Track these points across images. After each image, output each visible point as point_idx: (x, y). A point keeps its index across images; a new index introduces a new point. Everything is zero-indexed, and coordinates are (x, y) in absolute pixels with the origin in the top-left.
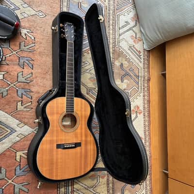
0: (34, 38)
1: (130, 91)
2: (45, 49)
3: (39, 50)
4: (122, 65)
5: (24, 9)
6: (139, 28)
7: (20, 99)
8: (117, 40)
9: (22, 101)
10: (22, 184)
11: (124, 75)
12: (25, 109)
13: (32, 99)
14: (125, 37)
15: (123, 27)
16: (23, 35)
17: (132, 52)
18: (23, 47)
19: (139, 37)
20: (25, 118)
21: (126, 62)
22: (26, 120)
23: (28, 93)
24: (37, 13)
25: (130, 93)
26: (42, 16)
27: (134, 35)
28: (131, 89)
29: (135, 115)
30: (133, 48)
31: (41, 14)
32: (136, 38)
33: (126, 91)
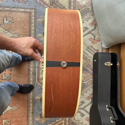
1: (86, 83)
6: (97, 31)
17: (89, 51)
19: (98, 38)
21: (84, 60)
24: (13, 35)
25: (86, 84)
26: (17, 37)
27: (93, 37)
28: (88, 81)
29: (90, 100)
30: (90, 48)
31: (16, 35)
32: (95, 40)
33: (83, 82)
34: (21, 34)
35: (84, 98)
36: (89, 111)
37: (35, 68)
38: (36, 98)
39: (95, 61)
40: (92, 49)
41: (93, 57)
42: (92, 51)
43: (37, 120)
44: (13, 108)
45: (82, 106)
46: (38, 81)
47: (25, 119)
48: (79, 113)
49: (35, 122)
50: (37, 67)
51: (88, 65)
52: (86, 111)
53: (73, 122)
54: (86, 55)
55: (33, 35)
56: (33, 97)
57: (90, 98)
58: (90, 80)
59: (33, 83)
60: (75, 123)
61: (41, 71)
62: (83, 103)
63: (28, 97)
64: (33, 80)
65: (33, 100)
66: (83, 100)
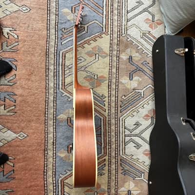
0: (18, 36)
1: (142, 91)
3: (23, 49)
4: (130, 58)
5: (5, 6)
6: (157, 8)
7: (3, 103)
8: (123, 28)
9: (5, 104)
10: (6, 191)
11: (135, 71)
12: (8, 114)
13: (15, 102)
14: (135, 23)
15: (133, 9)
16: (5, 34)
17: (146, 40)
18: (5, 47)
19: (158, 20)
20: (8, 122)
21: (137, 54)
22: (9, 125)
23: (11, 96)
24: (20, 8)
25: (142, 94)
26: (26, 11)
27: (150, 17)
28: (145, 89)
29: (150, 121)
30: (147, 34)
31: (24, 9)
32: (154, 22)
33: (137, 91)
34: (33, 8)
35: (139, 117)
36: (148, 140)
37: (58, 66)
38: (59, 117)
39: (157, 51)
40: (149, 36)
41: (151, 50)
42: (150, 40)
43: (62, 155)
44: (19, 136)
45: (137, 131)
46: (63, 87)
47: (41, 155)
48: (131, 142)
49: (57, 159)
50: (61, 64)
52: (143, 139)
53: (122, 158)
54: (141, 47)
55: (53, 10)
56: (55, 115)
57: (149, 116)
58: (148, 86)
59: (55, 91)
60: (125, 160)
61: (68, 71)
62: (138, 125)
63: (46, 115)
64: (55, 86)
65: (55, 121)
66: (138, 120)
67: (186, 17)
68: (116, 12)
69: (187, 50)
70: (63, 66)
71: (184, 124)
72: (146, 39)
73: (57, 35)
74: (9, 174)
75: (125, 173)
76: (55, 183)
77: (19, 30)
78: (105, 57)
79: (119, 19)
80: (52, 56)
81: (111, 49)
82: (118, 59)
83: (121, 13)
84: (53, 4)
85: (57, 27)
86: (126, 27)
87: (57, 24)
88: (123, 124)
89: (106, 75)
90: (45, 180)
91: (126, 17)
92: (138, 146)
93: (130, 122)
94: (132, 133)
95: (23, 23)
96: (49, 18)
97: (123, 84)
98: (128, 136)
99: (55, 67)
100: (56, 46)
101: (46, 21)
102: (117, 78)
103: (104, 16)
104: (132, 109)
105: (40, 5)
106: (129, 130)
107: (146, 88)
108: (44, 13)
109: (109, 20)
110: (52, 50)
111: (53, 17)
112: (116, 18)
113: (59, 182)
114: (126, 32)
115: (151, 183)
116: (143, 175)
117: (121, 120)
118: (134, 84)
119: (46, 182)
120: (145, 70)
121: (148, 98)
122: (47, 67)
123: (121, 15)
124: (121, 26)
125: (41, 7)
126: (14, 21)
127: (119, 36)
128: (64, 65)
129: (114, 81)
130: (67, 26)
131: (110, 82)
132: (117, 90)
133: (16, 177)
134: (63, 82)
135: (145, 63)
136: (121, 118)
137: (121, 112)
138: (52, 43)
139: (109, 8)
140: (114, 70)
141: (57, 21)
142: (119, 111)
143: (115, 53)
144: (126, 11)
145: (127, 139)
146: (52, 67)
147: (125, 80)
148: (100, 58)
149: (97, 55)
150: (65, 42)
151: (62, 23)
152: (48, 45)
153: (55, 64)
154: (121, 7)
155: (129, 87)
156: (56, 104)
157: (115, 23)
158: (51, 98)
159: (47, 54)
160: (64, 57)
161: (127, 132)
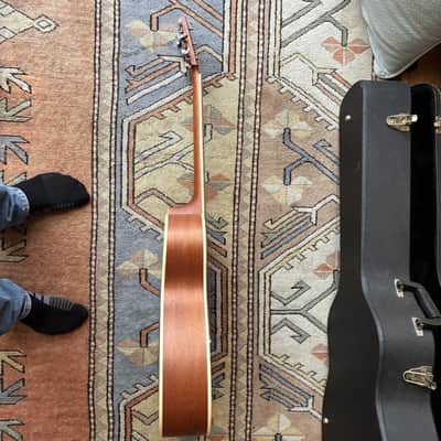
0: (30, 87)
1: (313, 211)
2: (55, 113)
3: (41, 115)
4: (287, 133)
5: (3, 19)
8: (271, 61)
9: (2, 238)
11: (297, 164)
12: (12, 259)
13: (25, 234)
14: (300, 49)
15: (296, 16)
16: (3, 83)
17: (325, 91)
18: (2, 112)
19: (357, 40)
21: (304, 124)
24: (35, 24)
25: (314, 216)
26: (48, 29)
27: (338, 36)
28: (319, 205)
29: (329, 281)
30: (330, 77)
31: (44, 24)
32: (346, 45)
33: (300, 210)
34: (63, 21)
35: (305, 271)
36: (325, 322)
37: (118, 153)
38: (121, 267)
39: (348, 117)
40: (334, 81)
41: (338, 114)
42: (336, 89)
43: (128, 352)
45: (299, 303)
46: (130, 201)
48: (285, 328)
49: (117, 360)
50: (125, 148)
51: (321, 144)
52: (313, 320)
53: (262, 362)
54: (312, 106)
55: (108, 25)
56: (112, 264)
57: (328, 269)
58: (328, 200)
59: (113, 210)
60: (270, 366)
61: (141, 165)
62: (301, 288)
63: (93, 263)
64: (113, 197)
65: (111, 276)
66: (303, 276)
67: (418, 37)
68: (253, 24)
69: (415, 118)
70: (131, 154)
71: (400, 294)
72: (326, 87)
73: (116, 83)
74: (15, 387)
75: (269, 394)
76: (113, 411)
77: (32, 74)
78: (228, 131)
79: (261, 42)
80: (105, 131)
81: (241, 111)
82: (257, 135)
83: (266, 27)
84: (109, 12)
85: (116, 63)
86: (277, 60)
87: (116, 57)
88: (268, 286)
89: (230, 174)
90: (90, 402)
91: (278, 35)
92: (301, 336)
93: (283, 281)
94: (288, 306)
95: (42, 58)
96: (98, 44)
97: (268, 193)
98: (279, 312)
99: (113, 156)
100: (115, 107)
101: (92, 50)
102: (255, 181)
103: (226, 35)
104: (288, 252)
105: (78, 15)
106: (280, 299)
107: (323, 203)
108: (87, 33)
109: (238, 44)
110: (106, 116)
111: (108, 41)
112: (253, 38)
113: (122, 408)
114: (276, 73)
115: (326, 421)
116: (311, 401)
117: (262, 276)
118: (294, 194)
119: (92, 408)
120: (322, 160)
121: (327, 226)
122: (95, 156)
123: (266, 32)
124: (265, 57)
125: (81, 18)
126: (21, 53)
127: (260, 82)
128: (132, 151)
129: (247, 186)
130: (139, 60)
131: (238, 188)
132: (253, 208)
133: (29, 393)
134: (131, 188)
135: (322, 146)
136: (262, 273)
137: (262, 258)
138: (107, 102)
139: (239, 15)
140: (248, 162)
141: (117, 50)
142: (258, 256)
143: (250, 121)
144: (278, 22)
145: (276, 319)
146: (105, 156)
147: (272, 185)
148: (215, 133)
149: (208, 127)
150: (135, 97)
151: (128, 55)
152: (96, 106)
153: (113, 149)
154: (267, 13)
155: (281, 200)
156: (114, 238)
157: (253, 52)
158: (104, 225)
159: (94, 127)
160: (131, 134)
161: (276, 305)
